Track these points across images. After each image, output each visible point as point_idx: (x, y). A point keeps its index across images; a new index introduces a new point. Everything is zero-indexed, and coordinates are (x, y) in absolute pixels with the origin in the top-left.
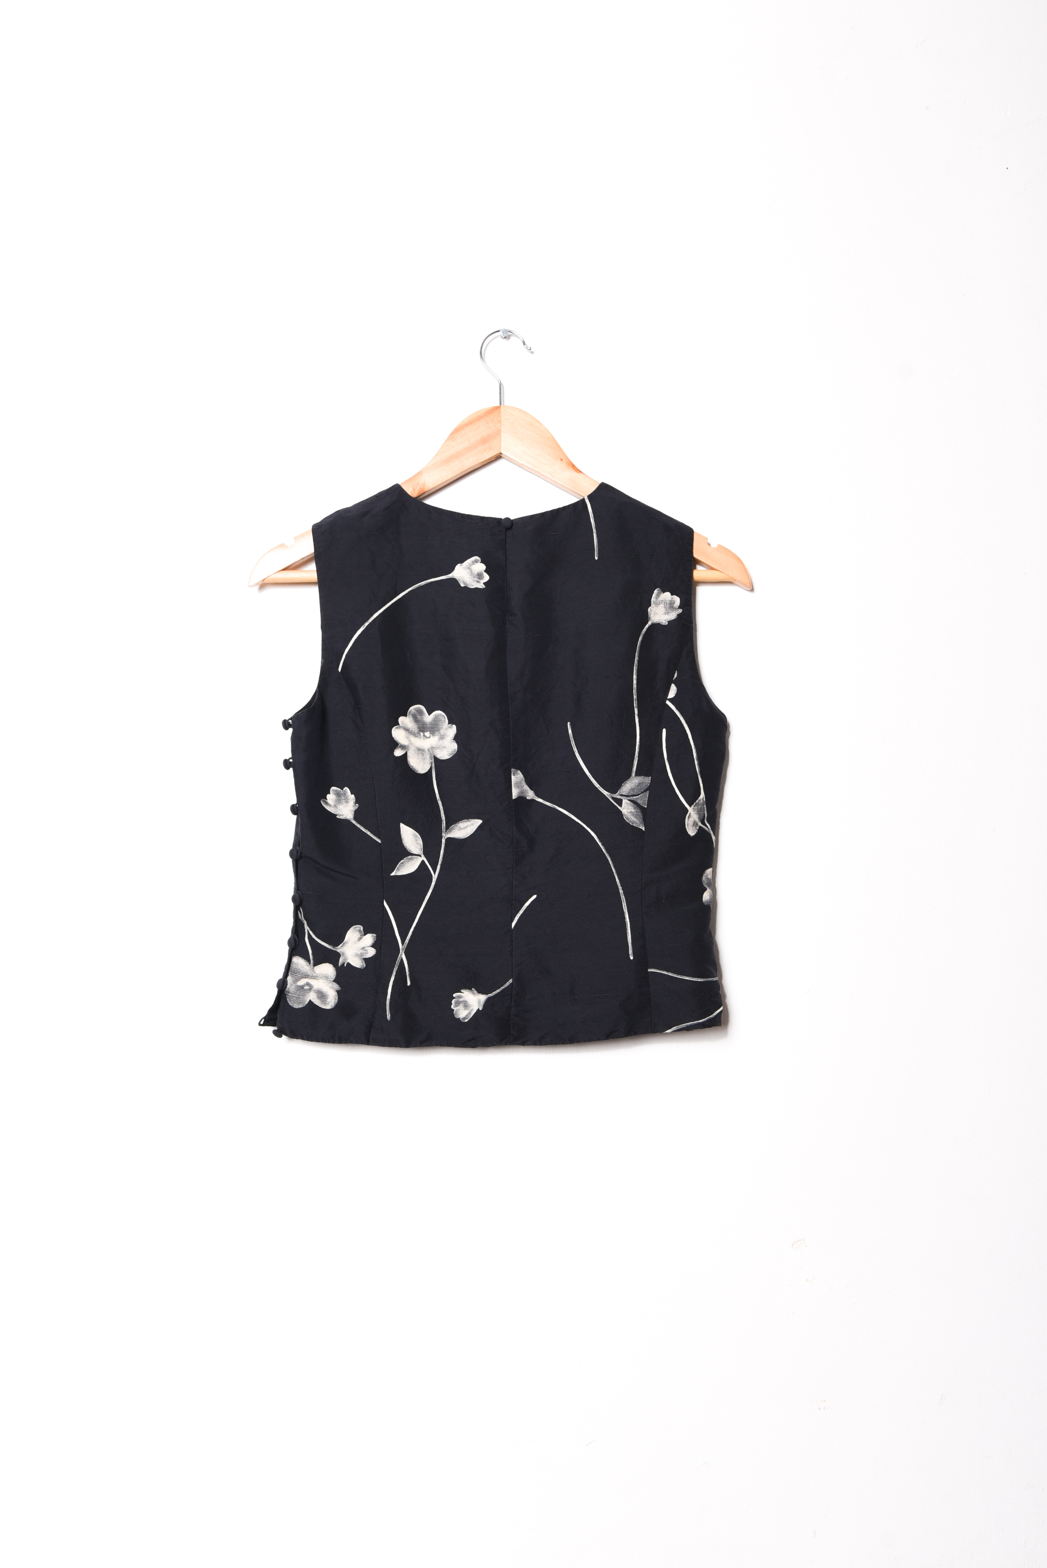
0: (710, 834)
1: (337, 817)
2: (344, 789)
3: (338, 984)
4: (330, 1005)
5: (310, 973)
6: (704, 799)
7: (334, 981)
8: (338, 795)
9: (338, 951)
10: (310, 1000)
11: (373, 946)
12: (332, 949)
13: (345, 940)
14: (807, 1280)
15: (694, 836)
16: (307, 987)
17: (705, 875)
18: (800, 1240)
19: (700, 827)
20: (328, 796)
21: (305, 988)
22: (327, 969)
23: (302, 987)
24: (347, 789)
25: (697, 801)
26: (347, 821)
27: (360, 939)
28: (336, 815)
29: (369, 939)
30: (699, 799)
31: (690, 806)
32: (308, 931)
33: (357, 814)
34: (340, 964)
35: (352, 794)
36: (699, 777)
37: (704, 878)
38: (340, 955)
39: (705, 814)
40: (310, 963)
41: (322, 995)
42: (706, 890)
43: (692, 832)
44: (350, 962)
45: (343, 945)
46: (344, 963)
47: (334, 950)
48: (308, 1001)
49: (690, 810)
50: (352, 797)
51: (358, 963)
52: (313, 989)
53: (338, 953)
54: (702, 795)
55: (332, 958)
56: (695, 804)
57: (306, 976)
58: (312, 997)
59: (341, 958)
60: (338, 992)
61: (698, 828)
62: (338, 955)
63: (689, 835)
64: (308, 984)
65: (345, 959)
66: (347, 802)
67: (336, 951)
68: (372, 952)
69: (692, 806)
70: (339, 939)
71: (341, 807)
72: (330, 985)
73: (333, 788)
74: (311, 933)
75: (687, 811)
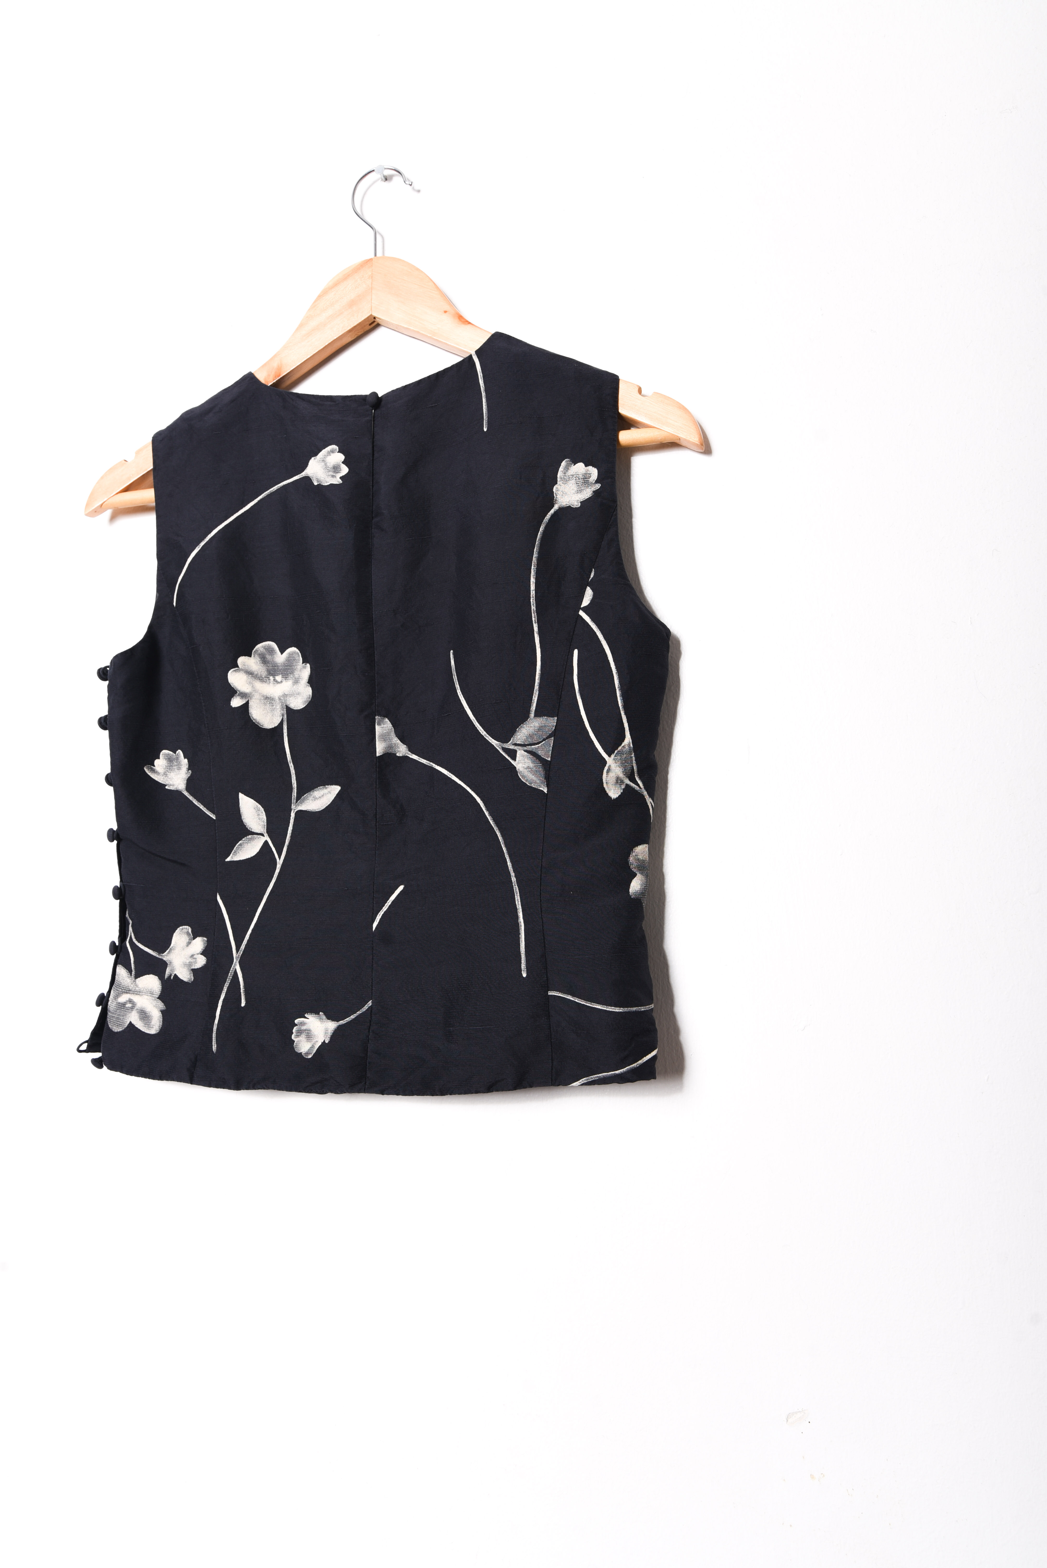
0: (643, 796)
1: (167, 787)
2: (177, 752)
3: (163, 1002)
4: (154, 1029)
5: (132, 987)
6: (632, 746)
7: (158, 998)
8: (170, 760)
9: (164, 959)
10: (131, 1022)
11: (203, 953)
12: (157, 956)
13: (172, 945)
14: (812, 1477)
15: (616, 798)
16: (129, 1005)
17: (634, 854)
18: (800, 1412)
19: (627, 785)
20: (157, 762)
21: (126, 1006)
22: (151, 982)
23: (124, 1004)
24: (180, 752)
25: (619, 748)
26: (178, 793)
27: (189, 943)
28: (166, 785)
29: (199, 943)
30: (623, 745)
31: (610, 756)
32: (131, 933)
33: (191, 784)
34: (166, 976)
35: (185, 757)
36: (622, 713)
37: (631, 859)
38: (167, 964)
39: (633, 767)
40: (131, 975)
41: (144, 1015)
42: (635, 875)
43: (614, 793)
44: (177, 974)
45: (169, 952)
46: (171, 975)
47: (160, 957)
48: (128, 1023)
49: (610, 760)
50: (185, 762)
51: (185, 976)
52: (136, 1008)
53: (165, 961)
54: (628, 739)
55: (157, 967)
56: (616, 752)
57: (128, 991)
58: (134, 1018)
59: (168, 968)
60: (162, 1012)
61: (623, 787)
62: (164, 965)
63: (610, 798)
64: (130, 1001)
65: (172, 970)
66: (179, 769)
67: (162, 960)
68: (201, 961)
69: (613, 756)
70: (164, 944)
71: (172, 775)
72: (155, 1003)
73: (164, 752)
74: (133, 935)
75: (605, 762)
